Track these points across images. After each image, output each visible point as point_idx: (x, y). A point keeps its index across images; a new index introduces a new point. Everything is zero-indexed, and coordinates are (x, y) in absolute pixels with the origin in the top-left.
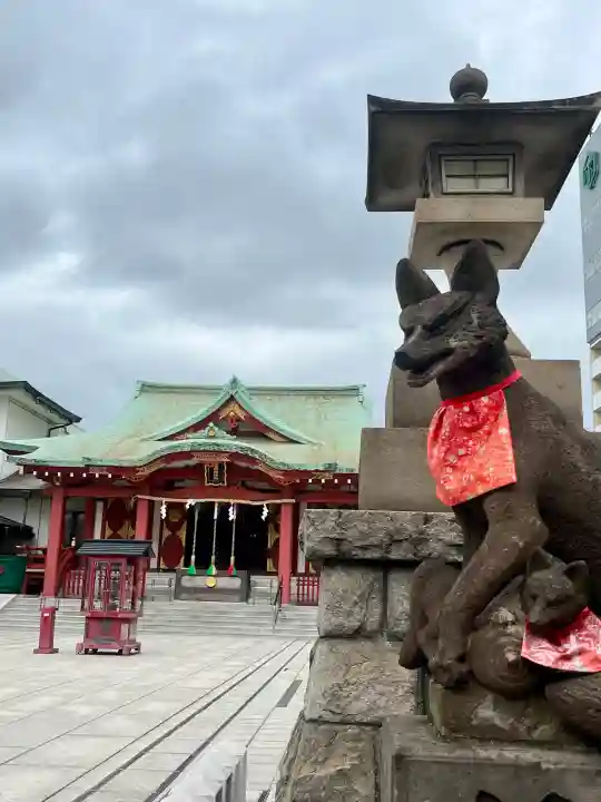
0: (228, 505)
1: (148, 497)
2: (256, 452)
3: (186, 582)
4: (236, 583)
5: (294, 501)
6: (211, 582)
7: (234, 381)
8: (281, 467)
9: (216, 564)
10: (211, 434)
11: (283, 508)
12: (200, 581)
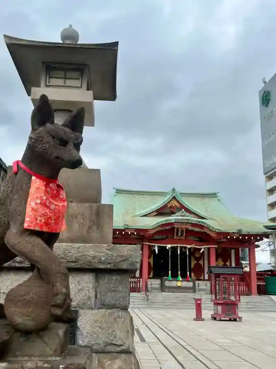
0: (186, 248)
1: (148, 243)
2: (205, 223)
3: (167, 283)
4: (190, 284)
5: (217, 246)
6: (179, 284)
7: (174, 189)
8: (217, 231)
9: (181, 275)
10: (183, 214)
11: (211, 250)
12: (174, 284)
